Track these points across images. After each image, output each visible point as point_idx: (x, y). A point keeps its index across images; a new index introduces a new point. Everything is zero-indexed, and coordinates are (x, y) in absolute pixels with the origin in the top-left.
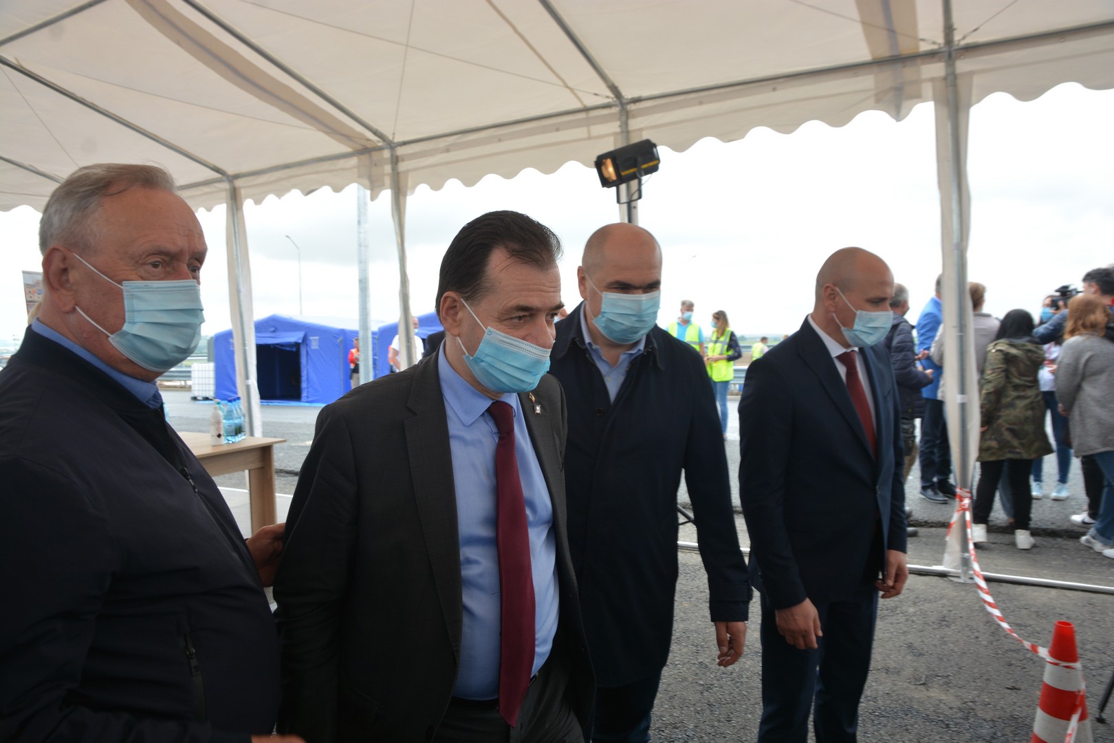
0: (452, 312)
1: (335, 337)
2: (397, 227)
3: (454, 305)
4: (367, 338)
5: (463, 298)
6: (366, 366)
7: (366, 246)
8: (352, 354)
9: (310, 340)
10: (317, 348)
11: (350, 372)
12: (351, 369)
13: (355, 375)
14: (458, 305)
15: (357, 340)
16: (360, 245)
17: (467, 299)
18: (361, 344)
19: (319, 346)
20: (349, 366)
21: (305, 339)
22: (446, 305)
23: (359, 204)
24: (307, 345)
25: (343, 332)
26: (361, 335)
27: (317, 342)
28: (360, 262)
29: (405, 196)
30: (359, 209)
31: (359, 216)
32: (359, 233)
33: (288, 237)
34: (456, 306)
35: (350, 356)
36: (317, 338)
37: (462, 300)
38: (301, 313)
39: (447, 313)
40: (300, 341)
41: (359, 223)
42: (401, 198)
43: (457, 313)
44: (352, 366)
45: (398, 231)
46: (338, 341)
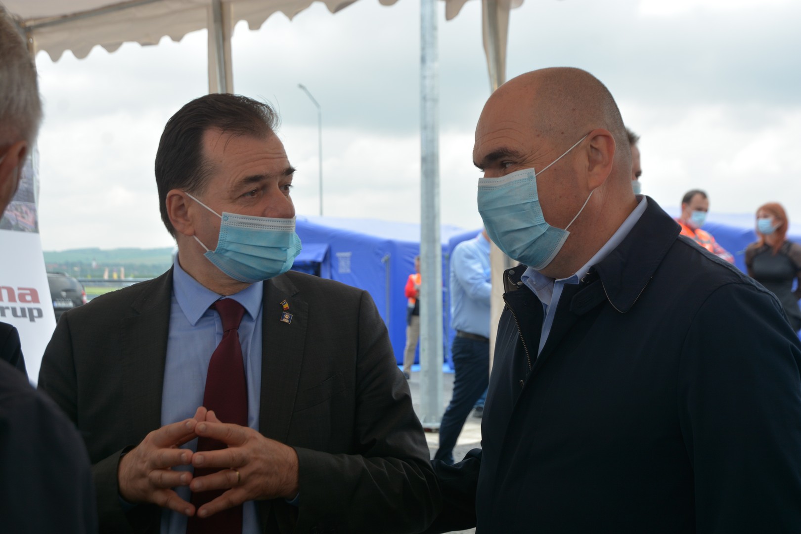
0: (180, 213)
1: (377, 254)
2: (492, 64)
3: (181, 203)
4: (435, 257)
5: (187, 191)
6: (432, 305)
7: (435, 101)
8: (412, 283)
9: (337, 259)
10: (348, 271)
11: (407, 313)
12: (409, 309)
13: (415, 319)
14: (184, 201)
15: (419, 259)
16: (424, 99)
17: (192, 191)
18: (423, 266)
19: (352, 269)
20: (407, 302)
21: (328, 256)
22: (173, 206)
23: (422, 28)
24: (331, 266)
25: (390, 246)
26: (423, 251)
27: (348, 262)
28: (424, 128)
29: (507, 10)
30: (423, 37)
31: (423, 49)
32: (423, 77)
33: (301, 86)
34: (183, 205)
35: (408, 286)
36: (348, 254)
37: (187, 194)
38: (321, 213)
39: (176, 216)
40: (320, 259)
41: (423, 60)
42: (500, 14)
43: (186, 213)
44: (411, 304)
45: (493, 72)
46: (383, 260)
